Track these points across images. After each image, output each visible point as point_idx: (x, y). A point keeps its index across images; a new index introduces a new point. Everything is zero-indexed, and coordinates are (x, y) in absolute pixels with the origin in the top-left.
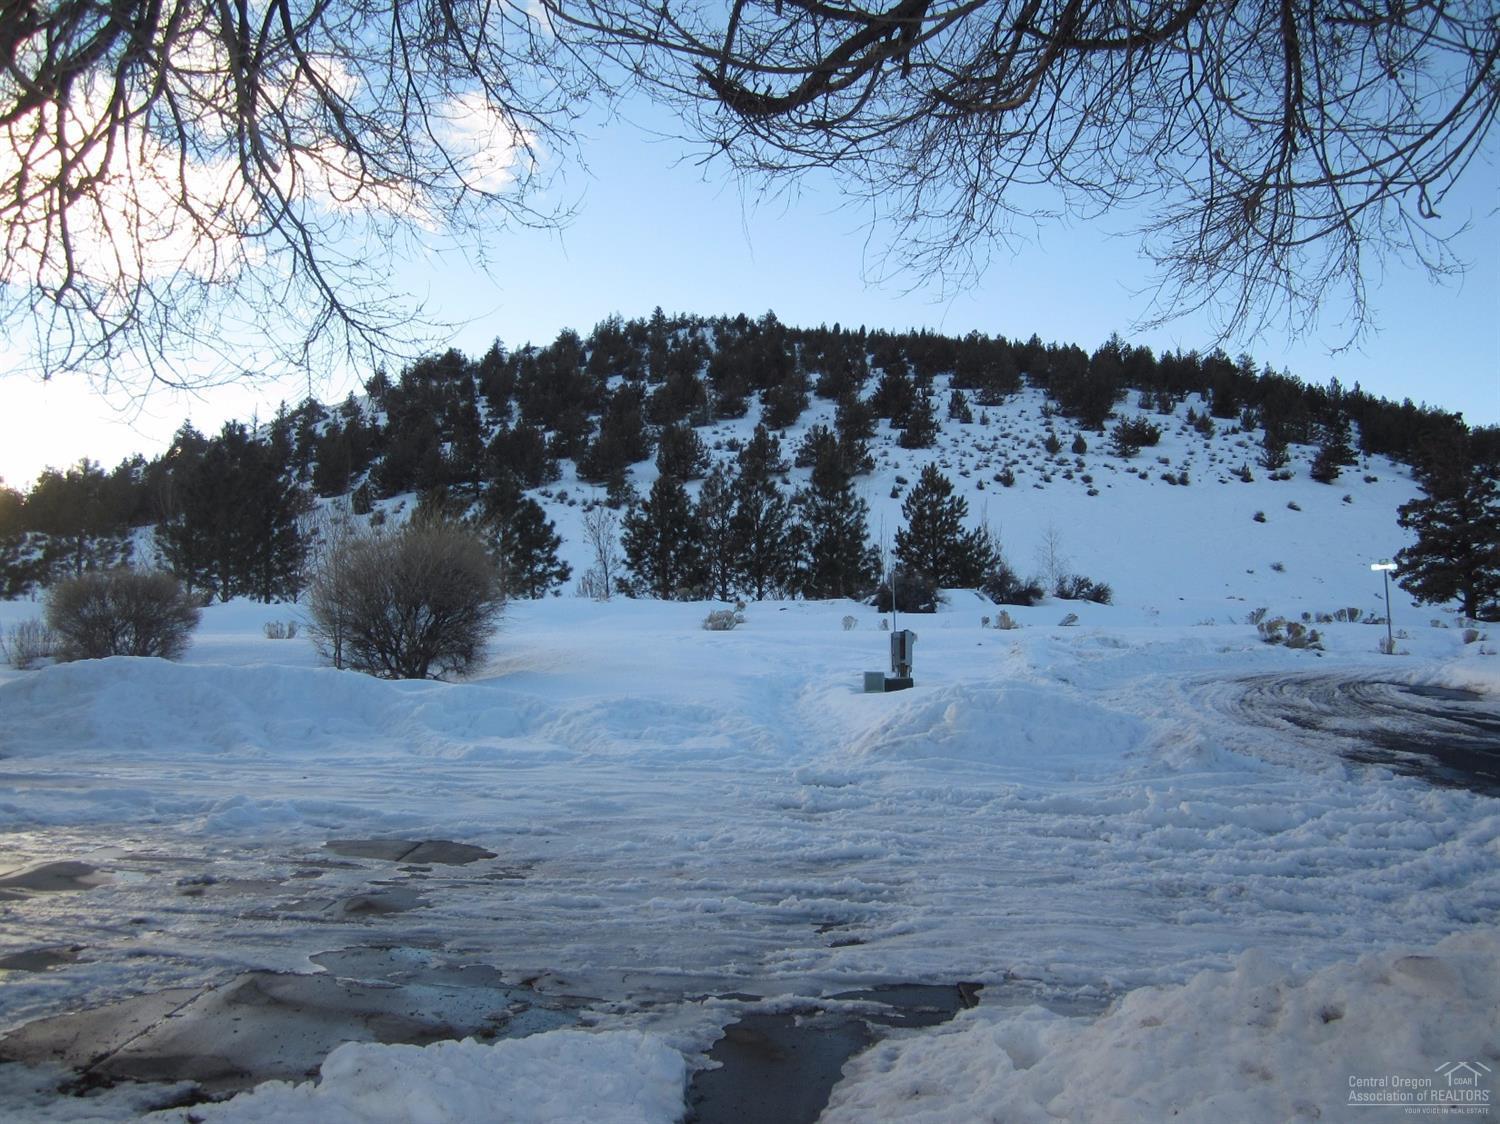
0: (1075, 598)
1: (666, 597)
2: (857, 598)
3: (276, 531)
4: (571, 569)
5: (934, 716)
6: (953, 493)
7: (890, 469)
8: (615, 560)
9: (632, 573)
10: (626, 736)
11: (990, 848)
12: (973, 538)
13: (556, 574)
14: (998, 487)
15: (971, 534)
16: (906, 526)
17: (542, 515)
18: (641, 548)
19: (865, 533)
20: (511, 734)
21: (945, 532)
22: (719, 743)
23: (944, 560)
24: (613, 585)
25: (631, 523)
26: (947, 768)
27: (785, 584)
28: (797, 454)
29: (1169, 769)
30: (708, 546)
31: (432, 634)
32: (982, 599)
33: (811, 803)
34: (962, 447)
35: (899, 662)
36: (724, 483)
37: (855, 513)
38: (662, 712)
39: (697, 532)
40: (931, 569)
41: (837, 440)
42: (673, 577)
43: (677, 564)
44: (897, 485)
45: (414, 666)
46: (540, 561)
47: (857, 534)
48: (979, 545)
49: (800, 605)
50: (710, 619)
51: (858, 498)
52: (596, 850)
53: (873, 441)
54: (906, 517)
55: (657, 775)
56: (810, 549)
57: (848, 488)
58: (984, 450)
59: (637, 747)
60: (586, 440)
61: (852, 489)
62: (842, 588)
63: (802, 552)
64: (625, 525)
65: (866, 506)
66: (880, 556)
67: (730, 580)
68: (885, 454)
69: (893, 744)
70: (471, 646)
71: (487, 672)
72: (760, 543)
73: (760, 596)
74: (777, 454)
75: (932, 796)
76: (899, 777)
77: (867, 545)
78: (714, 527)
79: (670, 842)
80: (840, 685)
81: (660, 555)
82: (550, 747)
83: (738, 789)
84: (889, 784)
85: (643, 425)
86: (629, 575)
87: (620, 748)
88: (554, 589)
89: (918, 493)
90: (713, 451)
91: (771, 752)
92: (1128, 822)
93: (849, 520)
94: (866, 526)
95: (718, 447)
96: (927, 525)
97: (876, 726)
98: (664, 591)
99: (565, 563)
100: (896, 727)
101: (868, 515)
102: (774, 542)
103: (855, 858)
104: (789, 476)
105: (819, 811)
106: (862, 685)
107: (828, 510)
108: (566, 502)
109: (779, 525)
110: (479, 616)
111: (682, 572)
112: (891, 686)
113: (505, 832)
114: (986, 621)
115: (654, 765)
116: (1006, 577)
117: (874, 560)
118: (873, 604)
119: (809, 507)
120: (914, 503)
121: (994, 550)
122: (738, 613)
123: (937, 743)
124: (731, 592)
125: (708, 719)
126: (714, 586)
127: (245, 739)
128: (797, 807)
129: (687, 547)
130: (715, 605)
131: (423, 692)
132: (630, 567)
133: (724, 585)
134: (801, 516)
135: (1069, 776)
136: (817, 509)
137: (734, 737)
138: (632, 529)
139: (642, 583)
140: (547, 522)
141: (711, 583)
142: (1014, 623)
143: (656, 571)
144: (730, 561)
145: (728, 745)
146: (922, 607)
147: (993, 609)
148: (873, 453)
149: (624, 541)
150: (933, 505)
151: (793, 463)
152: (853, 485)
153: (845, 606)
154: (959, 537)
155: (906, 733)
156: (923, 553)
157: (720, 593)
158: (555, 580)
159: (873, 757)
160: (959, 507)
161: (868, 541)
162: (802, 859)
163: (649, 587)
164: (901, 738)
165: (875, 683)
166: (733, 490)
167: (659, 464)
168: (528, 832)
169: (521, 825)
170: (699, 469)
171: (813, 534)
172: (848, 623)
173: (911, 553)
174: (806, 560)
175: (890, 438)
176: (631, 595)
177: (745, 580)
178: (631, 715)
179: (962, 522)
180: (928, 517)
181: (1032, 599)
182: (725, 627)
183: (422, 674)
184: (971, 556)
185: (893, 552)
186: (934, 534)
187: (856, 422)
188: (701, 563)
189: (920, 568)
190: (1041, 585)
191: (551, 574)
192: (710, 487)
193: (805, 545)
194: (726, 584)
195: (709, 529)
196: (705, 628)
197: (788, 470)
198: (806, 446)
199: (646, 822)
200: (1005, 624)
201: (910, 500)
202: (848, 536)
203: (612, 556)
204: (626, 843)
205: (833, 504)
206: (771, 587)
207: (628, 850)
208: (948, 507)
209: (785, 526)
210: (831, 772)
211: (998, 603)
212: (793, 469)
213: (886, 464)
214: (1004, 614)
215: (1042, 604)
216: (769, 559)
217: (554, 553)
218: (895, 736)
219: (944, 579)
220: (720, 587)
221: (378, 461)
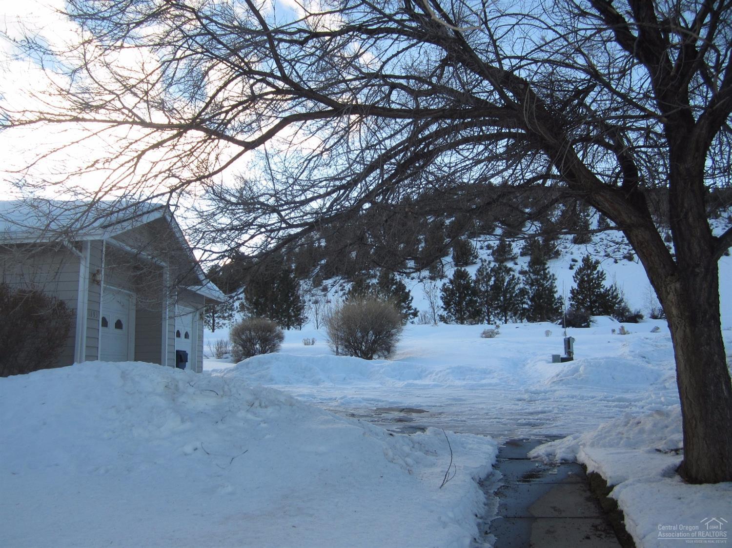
0: (660, 318)
1: (462, 323)
2: (552, 321)
3: (292, 299)
4: (418, 311)
5: (576, 370)
6: (598, 269)
7: (569, 255)
8: (438, 307)
9: (446, 312)
10: (460, 379)
11: (589, 410)
12: (609, 290)
13: (412, 314)
14: (625, 261)
15: (608, 289)
16: (575, 286)
17: (405, 288)
18: (450, 301)
19: (555, 290)
20: (416, 379)
21: (595, 288)
22: (495, 381)
23: (595, 302)
24: (437, 318)
25: (445, 289)
26: (580, 388)
27: (517, 316)
28: (521, 250)
29: (665, 388)
30: (480, 299)
31: (375, 342)
32: (613, 320)
33: (529, 399)
34: (605, 242)
35: (568, 350)
36: (487, 269)
37: (550, 281)
38: (472, 370)
39: (475, 292)
40: (589, 306)
41: (541, 242)
42: (465, 314)
43: (467, 307)
44: (572, 263)
45: (367, 355)
46: (405, 308)
47: (551, 291)
48: (613, 293)
49: (525, 325)
50: (484, 333)
51: (551, 274)
52: (459, 411)
53: (559, 241)
54: (575, 281)
55: (474, 391)
56: (529, 298)
57: (546, 269)
58: (617, 243)
59: (464, 383)
60: (418, 248)
61: (548, 270)
62: (545, 317)
63: (525, 300)
64: (442, 290)
65: (555, 277)
66: (563, 301)
67: (492, 314)
68: (566, 248)
69: (560, 380)
70: (390, 347)
71: (396, 357)
72: (505, 296)
73: (506, 322)
74: (511, 250)
75: (573, 397)
76: (562, 391)
77: (556, 296)
78: (483, 289)
79: (483, 409)
80: (542, 360)
81: (459, 304)
82: (433, 383)
83: (503, 395)
84: (557, 394)
85: (445, 240)
86: (445, 314)
87: (458, 383)
88: (411, 321)
89: (580, 270)
90: (479, 251)
91: (514, 384)
92: (641, 403)
93: (547, 284)
94: (555, 287)
95: (482, 248)
96: (586, 285)
97: (554, 374)
98: (461, 320)
99: (416, 309)
100: (562, 375)
101: (556, 281)
102: (511, 296)
103: (544, 412)
104: (517, 261)
105: (532, 401)
106: (551, 360)
107: (537, 280)
108: (410, 278)
109: (514, 288)
110: (392, 335)
111: (469, 311)
112: (563, 360)
113: (429, 406)
114: (613, 331)
115: (472, 388)
116: (625, 309)
117: (560, 303)
118: (559, 324)
119: (527, 279)
120: (579, 275)
121: (620, 296)
122: (496, 330)
123: (576, 380)
124: (492, 320)
125: (490, 373)
126: (484, 317)
127: (324, 381)
128: (524, 400)
129: (471, 300)
130: (485, 327)
131: (382, 364)
132: (445, 309)
133: (489, 316)
134: (524, 284)
135: (627, 391)
136: (532, 280)
137: (500, 379)
138: (445, 292)
139: (451, 317)
140: (407, 290)
141: (483, 316)
142: (627, 331)
143: (457, 311)
144: (491, 305)
145: (498, 381)
146: (583, 325)
147: (617, 325)
148: (559, 248)
149: (442, 298)
150: (588, 275)
151: (519, 254)
152: (548, 267)
153: (546, 325)
154: (602, 290)
155: (566, 376)
156: (584, 299)
157: (487, 320)
158: (411, 316)
159: (552, 385)
160: (601, 276)
161: (557, 294)
162: (526, 413)
163: (454, 318)
164: (564, 378)
165: (556, 359)
166: (491, 272)
167: (453, 258)
168: (436, 406)
169: (433, 404)
170: (473, 260)
171: (530, 292)
172: (548, 333)
173: (578, 299)
174: (527, 304)
175: (568, 239)
176: (446, 322)
177: (498, 314)
178: (461, 372)
179: (603, 283)
180: (586, 281)
181: (638, 320)
182: (491, 337)
183: (371, 358)
184: (609, 299)
185: (569, 298)
186: (589, 290)
187: (551, 233)
188: (478, 307)
189: (583, 306)
190: (643, 313)
191: (409, 314)
192: (481, 272)
193: (526, 297)
194: (490, 316)
195: (481, 291)
196: (482, 337)
197: (517, 258)
198: (525, 246)
199: (473, 404)
200: (623, 332)
201: (577, 273)
202: (547, 292)
203: (437, 304)
204: (469, 409)
205: (539, 277)
206: (511, 317)
207: (470, 410)
208: (596, 276)
209: (516, 288)
210: (536, 390)
211: (620, 322)
212: (519, 257)
213: (566, 253)
214: (623, 327)
215: (643, 322)
216: (509, 304)
217: (411, 304)
218: (561, 377)
219: (595, 310)
220: (487, 318)
221: (323, 262)
